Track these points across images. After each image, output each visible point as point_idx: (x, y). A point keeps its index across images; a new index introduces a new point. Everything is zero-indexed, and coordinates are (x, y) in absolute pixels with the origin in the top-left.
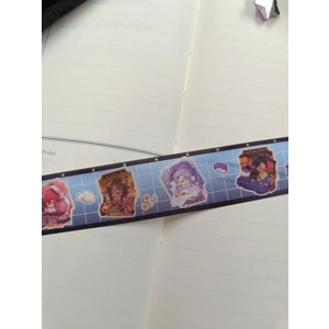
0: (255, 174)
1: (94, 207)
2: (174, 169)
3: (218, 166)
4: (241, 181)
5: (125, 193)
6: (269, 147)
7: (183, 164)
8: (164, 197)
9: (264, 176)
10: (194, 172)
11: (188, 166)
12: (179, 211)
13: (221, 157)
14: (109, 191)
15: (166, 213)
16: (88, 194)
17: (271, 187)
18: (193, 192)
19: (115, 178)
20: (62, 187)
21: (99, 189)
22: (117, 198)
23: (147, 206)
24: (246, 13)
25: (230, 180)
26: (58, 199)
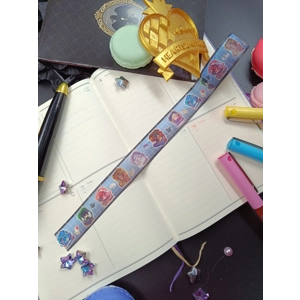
0: (157, 140)
2: (132, 157)
3: (145, 146)
4: (155, 145)
5: (123, 175)
6: (156, 129)
7: (134, 154)
8: (135, 168)
9: (161, 139)
10: (139, 153)
11: (136, 153)
12: (143, 168)
13: (144, 143)
14: (118, 179)
16: (113, 184)
17: (166, 140)
19: (117, 174)
20: (103, 189)
21: (115, 180)
23: (133, 172)
24: (118, 90)
25: (151, 148)
26: (104, 193)
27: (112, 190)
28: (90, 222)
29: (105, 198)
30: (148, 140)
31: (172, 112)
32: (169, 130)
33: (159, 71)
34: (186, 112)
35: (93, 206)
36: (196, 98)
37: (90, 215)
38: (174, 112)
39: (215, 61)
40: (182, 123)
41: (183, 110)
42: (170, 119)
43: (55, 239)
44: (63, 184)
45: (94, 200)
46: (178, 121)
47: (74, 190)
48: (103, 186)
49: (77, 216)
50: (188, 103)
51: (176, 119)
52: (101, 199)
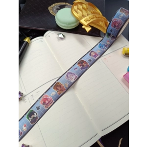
2: (67, 75)
5: (61, 87)
6: (82, 59)
9: (85, 65)
10: (71, 73)
11: (69, 73)
12: (74, 82)
13: (74, 67)
14: (57, 89)
17: (88, 66)
18: (74, 77)
20: (46, 96)
21: (55, 90)
22: (60, 89)
25: (79, 70)
26: (47, 99)
27: (53, 97)
29: (47, 102)
30: (77, 65)
32: (90, 60)
33: (83, 27)
34: (99, 51)
35: (38, 108)
37: (35, 116)
38: (93, 52)
42: (90, 55)
45: (40, 104)
47: (26, 98)
48: (46, 94)
49: (26, 116)
50: (100, 47)
51: (94, 55)
52: (44, 103)
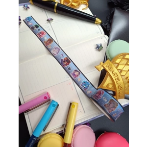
0: (64, 61)
1: (44, 40)
2: (57, 48)
3: (62, 55)
5: (49, 43)
6: (71, 62)
7: (59, 48)
8: (52, 49)
9: (65, 63)
10: (59, 51)
12: (51, 52)
13: (64, 54)
15: (49, 50)
18: (55, 53)
21: (48, 39)
23: (49, 47)
25: (61, 58)
26: (43, 34)
27: (43, 38)
28: (32, 29)
29: (41, 35)
30: (65, 56)
31: (80, 72)
32: (69, 69)
33: (102, 63)
34: (79, 80)
35: (39, 30)
36: (87, 88)
37: (35, 29)
38: (79, 74)
39: (103, 93)
40: (73, 77)
41: (81, 79)
42: (76, 71)
43: (29, 16)
44: (52, 20)
45: (41, 30)
46: (74, 74)
47: (49, 24)
48: (46, 34)
49: (37, 24)
50: (85, 83)
51: (76, 74)
52: (41, 33)
